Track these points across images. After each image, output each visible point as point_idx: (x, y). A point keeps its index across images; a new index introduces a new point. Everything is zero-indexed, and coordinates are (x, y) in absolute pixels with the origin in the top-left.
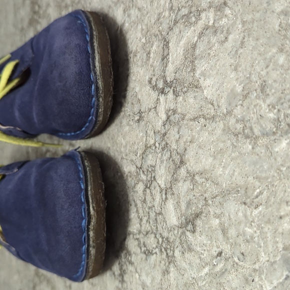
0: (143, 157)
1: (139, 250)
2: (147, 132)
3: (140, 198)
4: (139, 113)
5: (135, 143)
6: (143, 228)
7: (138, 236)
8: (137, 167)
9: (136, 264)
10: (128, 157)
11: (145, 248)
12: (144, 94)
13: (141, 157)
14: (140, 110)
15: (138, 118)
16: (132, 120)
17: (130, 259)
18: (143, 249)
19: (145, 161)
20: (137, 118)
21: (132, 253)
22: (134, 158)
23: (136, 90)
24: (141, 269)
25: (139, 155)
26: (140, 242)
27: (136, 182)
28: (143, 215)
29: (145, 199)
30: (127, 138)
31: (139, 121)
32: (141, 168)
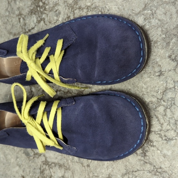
0: (163, 94)
1: (160, 139)
2: (167, 81)
3: (161, 114)
4: (160, 72)
5: (156, 87)
6: (164, 128)
7: (159, 132)
8: (158, 99)
9: (157, 146)
10: (149, 94)
11: (166, 138)
12: (164, 63)
13: (162, 94)
14: (161, 70)
15: (159, 74)
16: (153, 75)
17: (152, 144)
18: (164, 138)
19: (166, 96)
20: (157, 74)
21: (154, 141)
22: (155, 94)
23: (157, 60)
24: (162, 148)
25: (159, 92)
26: (161, 135)
27: (157, 106)
28: (164, 122)
29: (166, 114)
30: (149, 84)
31: (159, 76)
32: (162, 99)
